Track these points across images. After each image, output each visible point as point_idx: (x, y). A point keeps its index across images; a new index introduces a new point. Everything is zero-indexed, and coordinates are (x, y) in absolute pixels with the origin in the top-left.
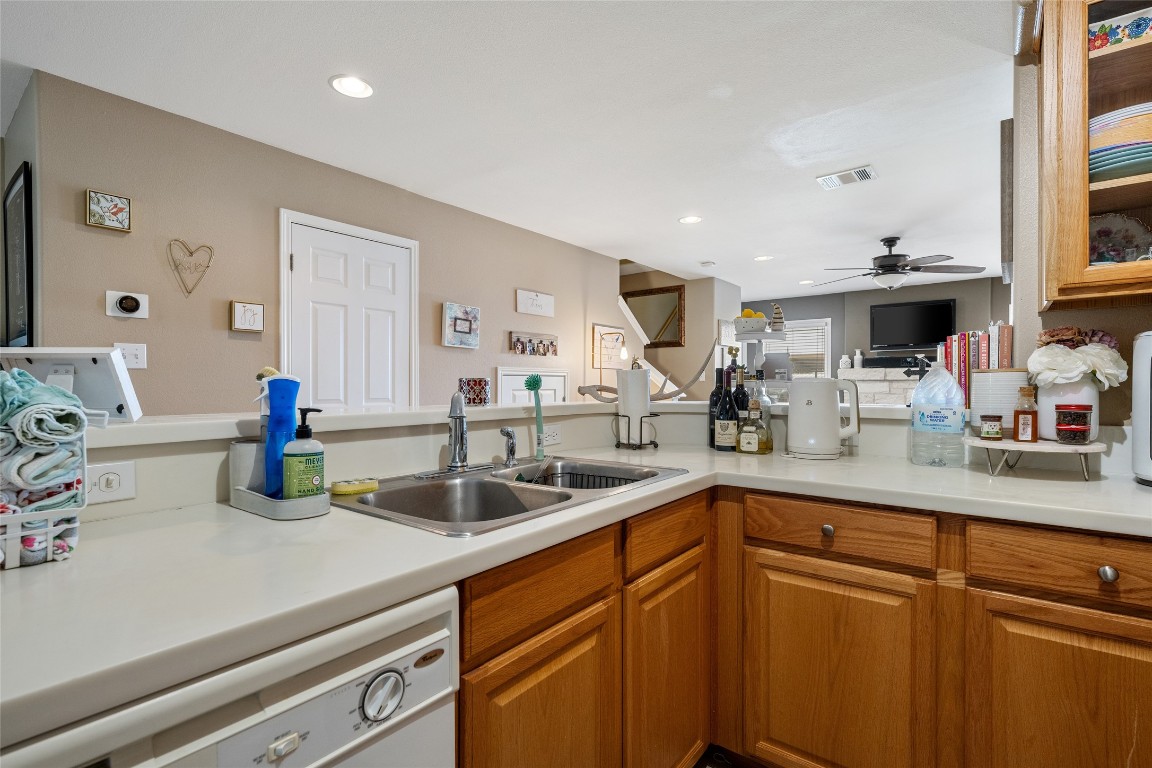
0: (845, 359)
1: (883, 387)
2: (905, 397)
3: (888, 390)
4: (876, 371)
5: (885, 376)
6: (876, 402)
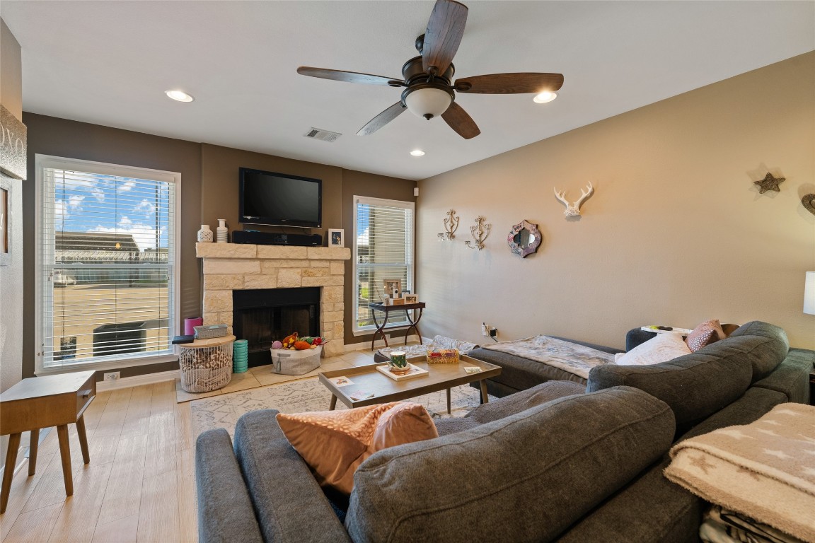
0: (206, 229)
1: (254, 267)
2: (277, 277)
3: (259, 270)
4: (246, 248)
5: (257, 253)
6: (246, 284)
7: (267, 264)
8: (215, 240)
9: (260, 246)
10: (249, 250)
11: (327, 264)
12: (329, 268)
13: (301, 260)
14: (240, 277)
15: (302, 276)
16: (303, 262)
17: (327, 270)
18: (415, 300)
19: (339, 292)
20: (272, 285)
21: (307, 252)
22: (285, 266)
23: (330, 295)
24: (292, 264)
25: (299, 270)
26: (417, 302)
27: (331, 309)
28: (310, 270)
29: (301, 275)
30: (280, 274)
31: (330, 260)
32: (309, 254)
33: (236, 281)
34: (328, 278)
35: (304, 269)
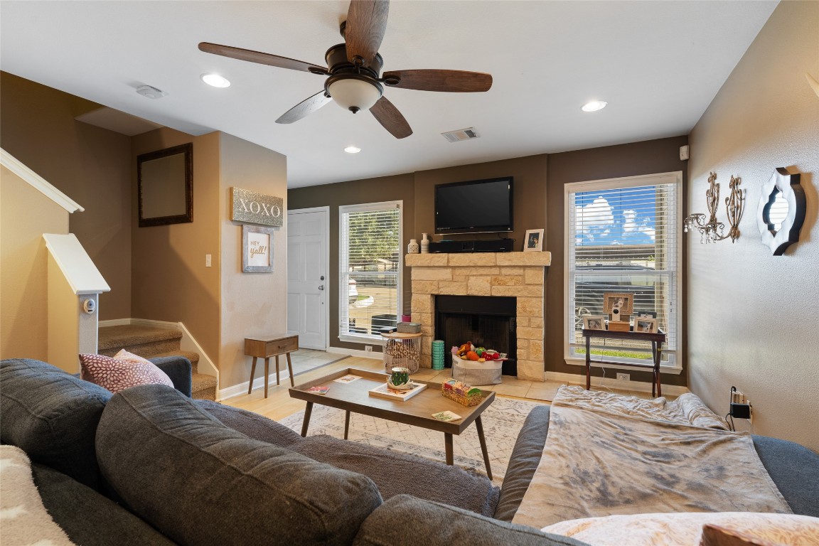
0: (413, 243)
1: (446, 274)
2: (467, 285)
3: (451, 277)
4: (439, 257)
5: (448, 262)
6: (441, 290)
7: (458, 272)
8: (420, 252)
9: (451, 255)
10: (441, 258)
11: (521, 271)
12: (523, 276)
13: (491, 267)
14: (435, 283)
15: (492, 285)
16: (493, 269)
17: (520, 278)
18: (651, 328)
19: (538, 306)
20: (462, 293)
21: (496, 258)
22: (475, 274)
23: (524, 307)
24: (481, 271)
25: (489, 278)
26: (655, 331)
27: (526, 324)
28: (500, 278)
29: (491, 283)
30: (470, 281)
31: (524, 267)
32: (498, 260)
33: (433, 287)
34: (522, 287)
35: (494, 277)
